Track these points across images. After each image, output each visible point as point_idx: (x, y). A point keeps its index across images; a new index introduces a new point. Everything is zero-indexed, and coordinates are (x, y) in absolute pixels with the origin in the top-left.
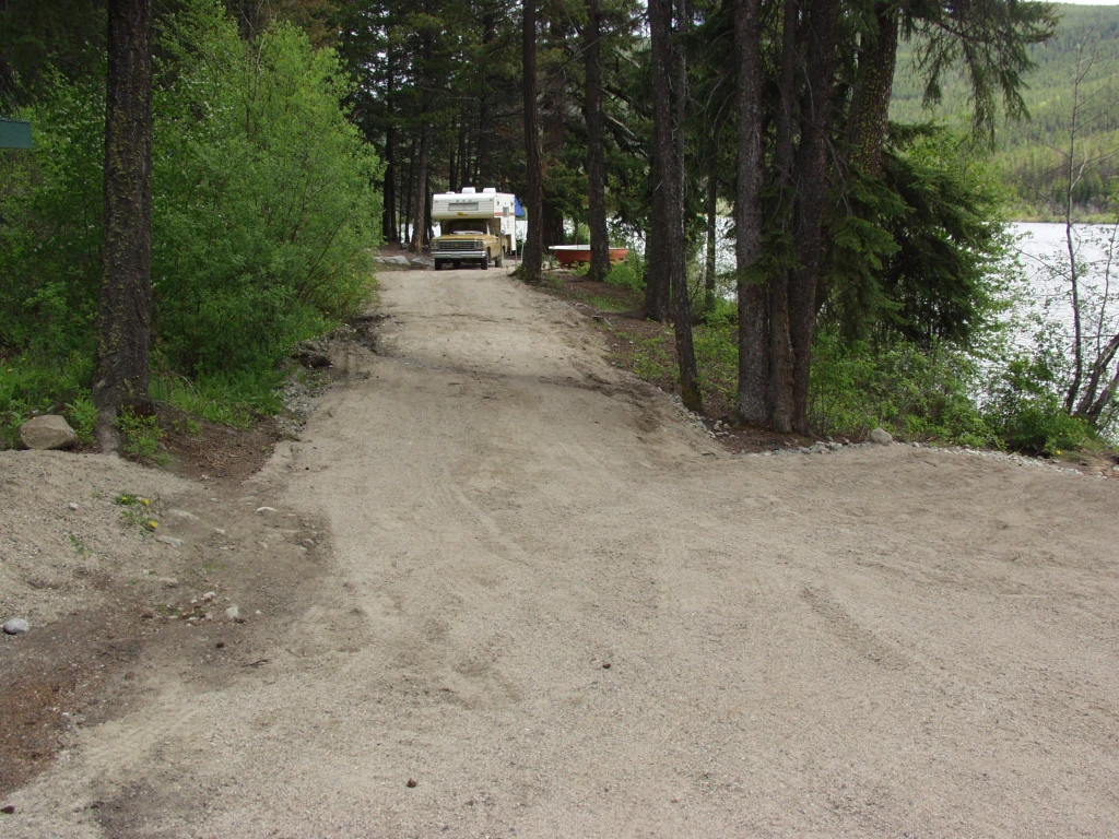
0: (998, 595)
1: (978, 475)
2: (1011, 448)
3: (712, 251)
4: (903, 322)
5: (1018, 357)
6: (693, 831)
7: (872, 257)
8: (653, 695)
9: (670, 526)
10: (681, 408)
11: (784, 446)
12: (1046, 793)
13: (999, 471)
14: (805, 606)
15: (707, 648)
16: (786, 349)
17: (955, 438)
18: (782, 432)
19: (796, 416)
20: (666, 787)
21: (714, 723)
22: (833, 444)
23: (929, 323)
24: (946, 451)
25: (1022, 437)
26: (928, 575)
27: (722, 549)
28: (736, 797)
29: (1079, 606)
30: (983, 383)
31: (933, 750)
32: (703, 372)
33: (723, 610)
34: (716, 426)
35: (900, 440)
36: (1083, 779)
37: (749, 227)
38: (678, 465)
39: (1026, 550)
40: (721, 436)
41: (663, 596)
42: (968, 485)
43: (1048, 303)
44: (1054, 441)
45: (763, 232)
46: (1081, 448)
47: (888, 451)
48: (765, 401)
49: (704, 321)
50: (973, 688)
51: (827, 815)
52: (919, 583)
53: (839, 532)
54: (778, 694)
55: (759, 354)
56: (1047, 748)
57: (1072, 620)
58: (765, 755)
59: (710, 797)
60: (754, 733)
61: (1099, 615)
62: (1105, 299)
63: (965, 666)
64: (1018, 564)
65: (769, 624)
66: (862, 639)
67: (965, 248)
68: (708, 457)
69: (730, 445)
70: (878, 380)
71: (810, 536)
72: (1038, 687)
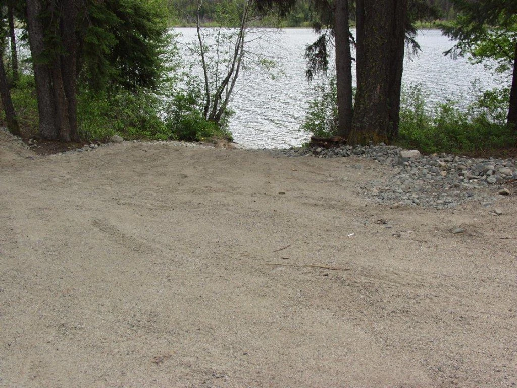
0: (189, 210)
1: (167, 153)
2: (180, 139)
3: (14, 48)
4: (121, 79)
5: (179, 94)
6: (62, 355)
7: (104, 47)
8: (24, 289)
9: (15, 198)
10: (9, 134)
11: (68, 149)
12: (230, 299)
13: (177, 150)
14: (96, 229)
15: (49, 259)
16: (63, 98)
17: (153, 137)
18: (66, 142)
19: (72, 133)
20: (43, 336)
21: (60, 297)
22: (93, 145)
23: (134, 79)
24: (150, 143)
25: (185, 133)
26: (154, 205)
27: (46, 206)
28: (81, 333)
29: (227, 210)
30: (164, 109)
31: (174, 289)
32: (18, 114)
33: (53, 238)
34: (30, 142)
35: (126, 140)
36: (244, 289)
37: (36, 33)
38: (12, 165)
39: (197, 187)
40: (33, 147)
41: (19, 236)
42: (164, 158)
43: (191, 66)
44: (200, 133)
45: (44, 36)
46: (213, 135)
47: (122, 146)
48: (55, 127)
49: (15, 86)
50: (187, 256)
51: (129, 332)
52: (150, 209)
53: (106, 189)
54: (91, 276)
55: (49, 102)
56: (226, 278)
57: (225, 217)
58: (91, 308)
59: (68, 335)
60: (83, 298)
61: (237, 213)
62: (217, 63)
63: (181, 247)
64: (195, 194)
65: (79, 241)
66: (129, 241)
67: (149, 41)
68: (28, 159)
69: (38, 151)
70: (111, 111)
71: (91, 194)
72: (216, 250)
